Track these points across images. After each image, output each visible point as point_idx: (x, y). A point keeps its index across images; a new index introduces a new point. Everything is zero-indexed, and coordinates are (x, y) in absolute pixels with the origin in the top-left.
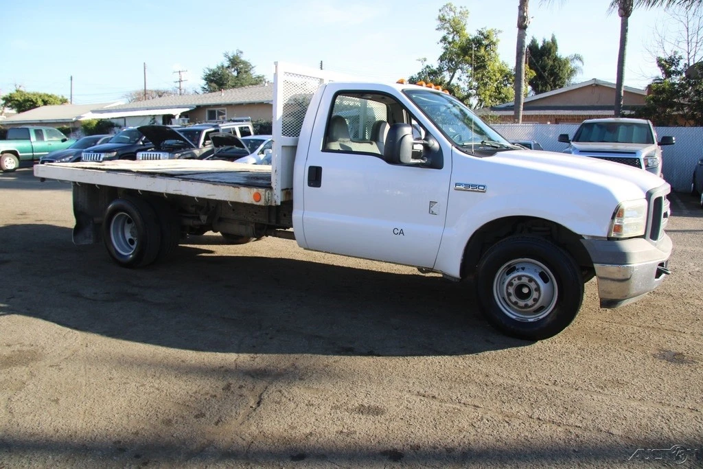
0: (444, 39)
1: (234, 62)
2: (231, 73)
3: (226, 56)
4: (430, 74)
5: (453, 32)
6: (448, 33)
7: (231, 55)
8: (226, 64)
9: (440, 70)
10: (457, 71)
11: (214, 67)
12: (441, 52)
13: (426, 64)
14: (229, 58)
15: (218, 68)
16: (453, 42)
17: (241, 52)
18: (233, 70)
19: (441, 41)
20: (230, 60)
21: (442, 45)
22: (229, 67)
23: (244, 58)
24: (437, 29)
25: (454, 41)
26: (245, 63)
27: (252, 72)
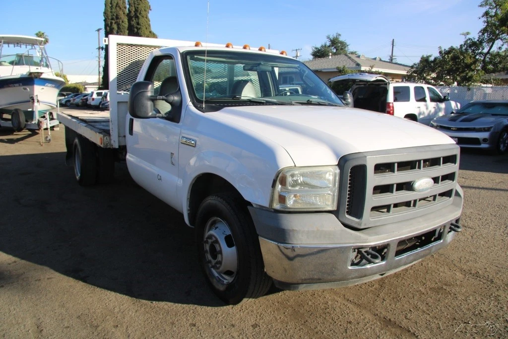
0: (487, 14)
1: (334, 42)
2: (331, 50)
3: (328, 37)
4: (470, 46)
5: (496, 7)
6: (490, 8)
7: (331, 37)
8: (328, 44)
9: (481, 42)
10: (496, 42)
11: (319, 46)
12: (483, 26)
13: (468, 37)
14: (330, 39)
15: (322, 46)
16: (494, 16)
17: (340, 35)
18: (333, 48)
19: (483, 16)
20: (331, 41)
21: (485, 19)
22: (329, 46)
23: (341, 39)
24: (481, 6)
25: (496, 14)
26: (342, 43)
27: (346, 49)
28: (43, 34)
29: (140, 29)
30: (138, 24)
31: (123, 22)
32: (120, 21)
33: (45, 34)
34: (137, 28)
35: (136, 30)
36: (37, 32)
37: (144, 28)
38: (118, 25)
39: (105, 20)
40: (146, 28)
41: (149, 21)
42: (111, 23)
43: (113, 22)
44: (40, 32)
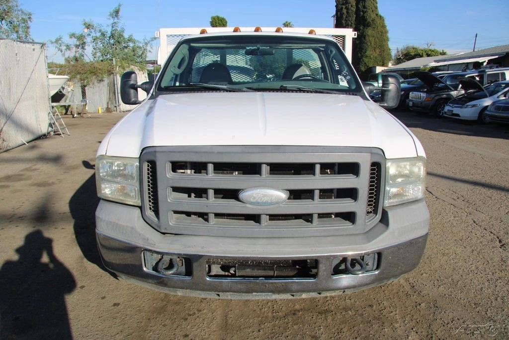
28: (289, 23)
29: (366, 12)
30: (364, 7)
31: (352, 6)
32: (349, 6)
33: (291, 24)
34: (363, 11)
35: (362, 13)
36: (284, 22)
37: (370, 11)
38: (347, 9)
39: (336, 6)
40: (373, 11)
41: (377, 3)
42: (342, 8)
43: (344, 7)
44: (286, 22)
